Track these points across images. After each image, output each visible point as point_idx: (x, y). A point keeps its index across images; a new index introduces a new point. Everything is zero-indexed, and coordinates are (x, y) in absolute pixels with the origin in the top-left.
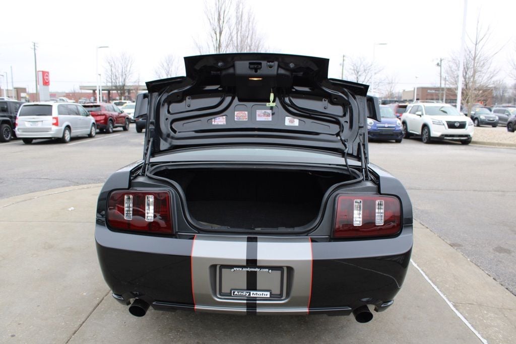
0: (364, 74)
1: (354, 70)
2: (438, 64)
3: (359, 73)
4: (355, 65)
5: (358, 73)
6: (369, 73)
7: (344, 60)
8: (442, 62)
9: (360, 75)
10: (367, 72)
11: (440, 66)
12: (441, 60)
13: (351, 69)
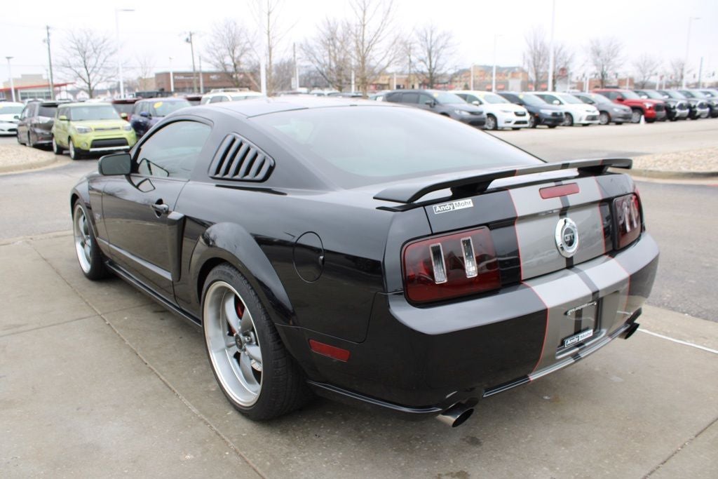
0: (94, 55)
1: (78, 49)
2: (187, 40)
3: (87, 54)
4: (79, 41)
5: (85, 53)
6: (102, 54)
7: (48, 34)
8: (192, 37)
9: (88, 58)
10: (98, 51)
11: (191, 42)
12: (191, 35)
13: (72, 47)
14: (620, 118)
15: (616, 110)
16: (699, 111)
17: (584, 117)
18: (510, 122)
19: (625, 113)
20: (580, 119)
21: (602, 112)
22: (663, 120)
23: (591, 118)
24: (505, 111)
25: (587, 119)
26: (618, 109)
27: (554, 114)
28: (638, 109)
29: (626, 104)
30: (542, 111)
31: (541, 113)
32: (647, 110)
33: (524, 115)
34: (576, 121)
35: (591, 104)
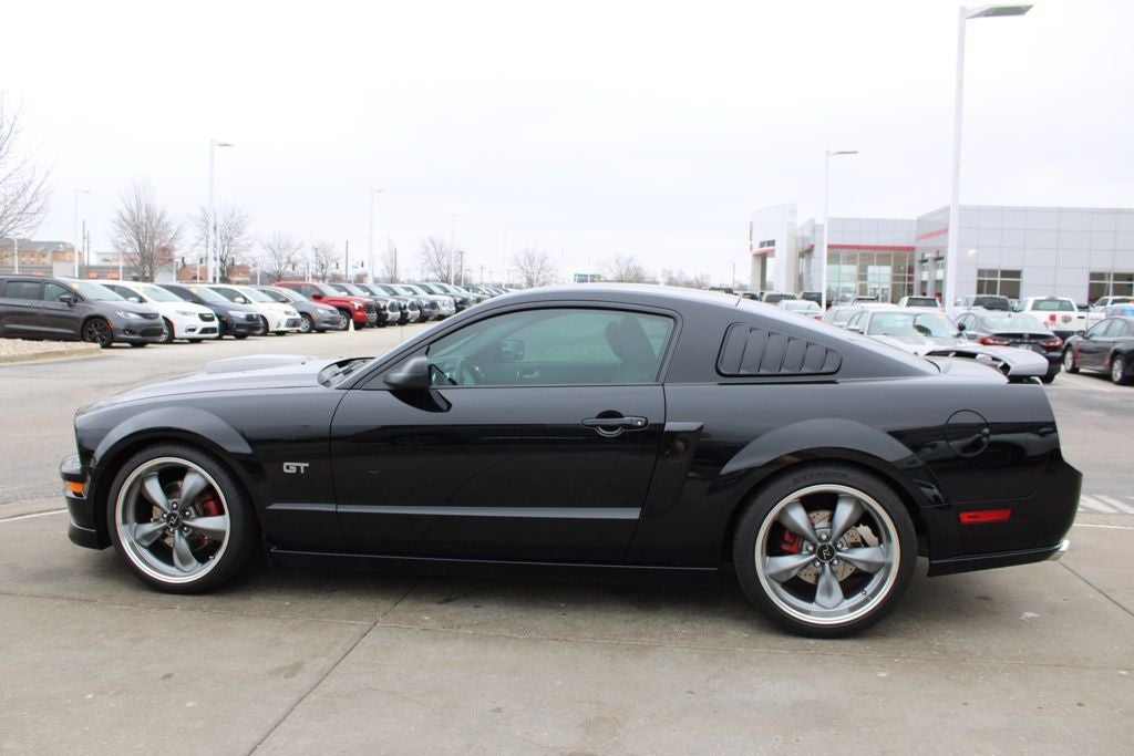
14: (326, 322)
15: (321, 311)
16: (411, 313)
17: (283, 324)
18: (193, 330)
19: (332, 315)
20: (279, 325)
21: (303, 314)
22: (371, 326)
23: (291, 323)
24: (184, 314)
25: (288, 325)
26: (322, 311)
27: (250, 318)
28: (346, 310)
29: (326, 302)
30: (231, 313)
31: (230, 316)
32: (355, 310)
33: (211, 319)
34: (272, 328)
35: (283, 302)
